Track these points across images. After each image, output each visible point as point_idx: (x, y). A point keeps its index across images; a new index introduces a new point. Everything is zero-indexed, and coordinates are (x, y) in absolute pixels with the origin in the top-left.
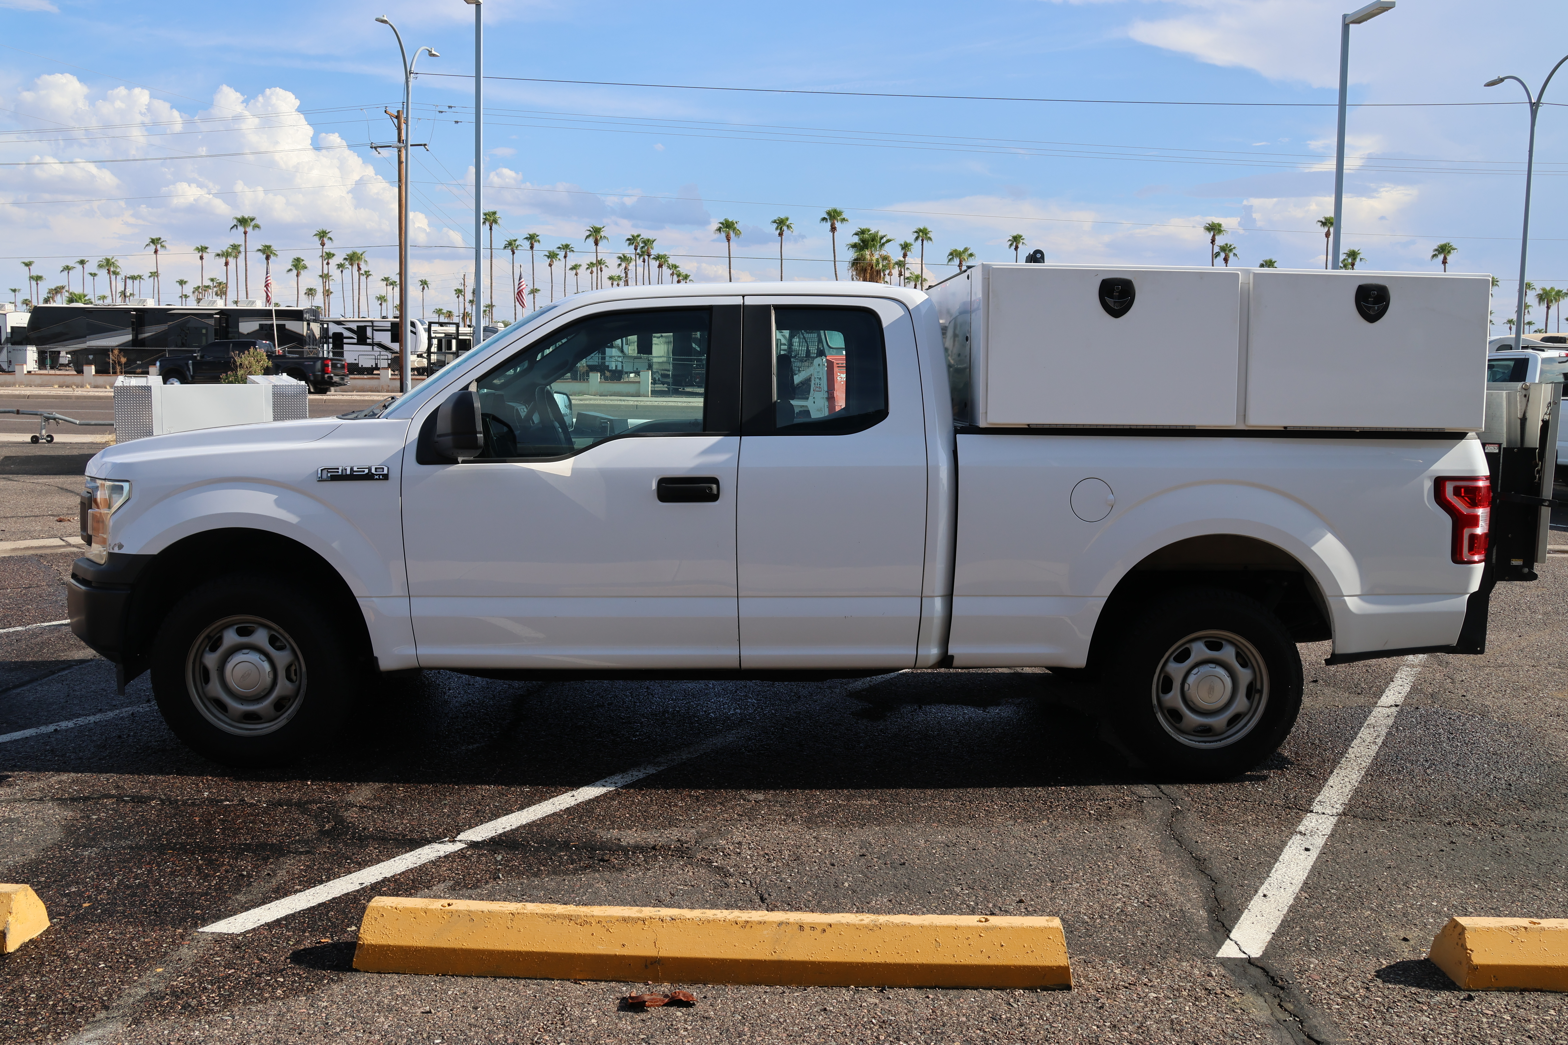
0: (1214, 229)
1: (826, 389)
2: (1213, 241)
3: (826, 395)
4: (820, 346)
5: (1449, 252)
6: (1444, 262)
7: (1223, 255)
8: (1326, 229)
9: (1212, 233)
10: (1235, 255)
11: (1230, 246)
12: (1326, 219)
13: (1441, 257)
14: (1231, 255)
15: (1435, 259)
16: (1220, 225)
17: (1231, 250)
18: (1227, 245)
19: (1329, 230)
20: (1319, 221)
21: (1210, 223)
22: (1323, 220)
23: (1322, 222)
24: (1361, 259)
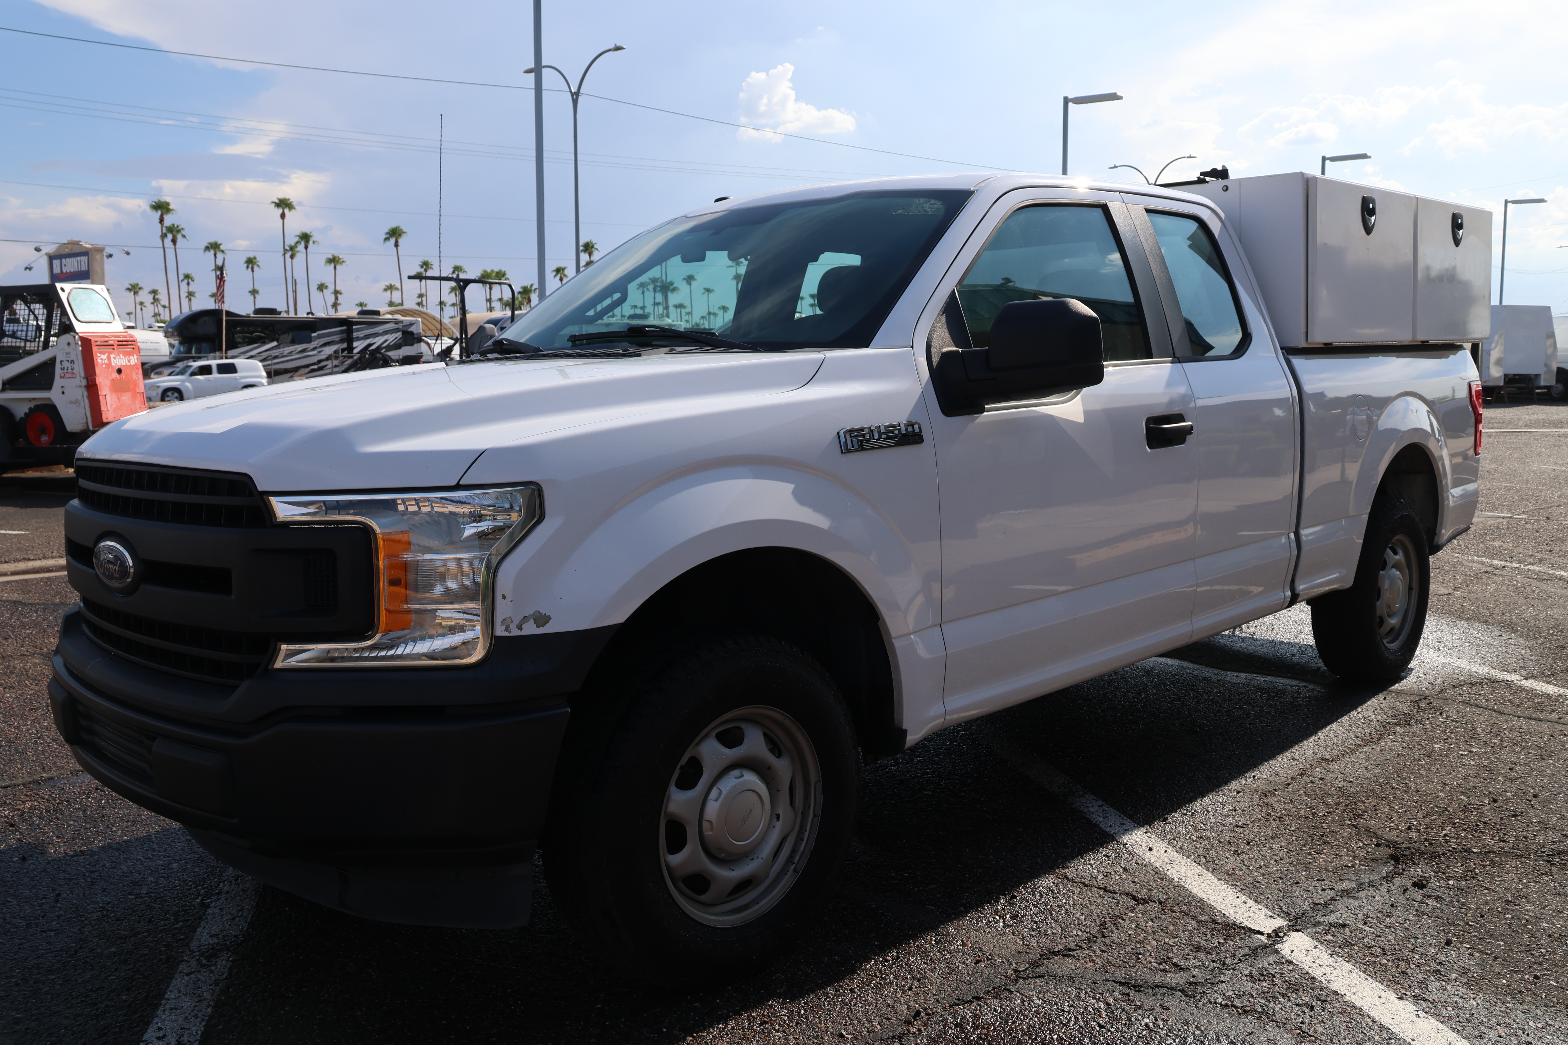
0: (162, 207)
1: (83, 374)
2: (161, 220)
3: (84, 383)
4: (64, 320)
5: (400, 235)
6: (396, 245)
7: (170, 236)
8: (280, 211)
9: (159, 212)
10: (184, 236)
11: (178, 226)
12: (280, 200)
13: (393, 240)
14: (179, 236)
15: (387, 243)
16: (168, 204)
17: (179, 231)
18: (173, 225)
19: (283, 211)
20: (273, 202)
21: (156, 201)
22: (277, 201)
23: (275, 203)
24: (314, 242)
